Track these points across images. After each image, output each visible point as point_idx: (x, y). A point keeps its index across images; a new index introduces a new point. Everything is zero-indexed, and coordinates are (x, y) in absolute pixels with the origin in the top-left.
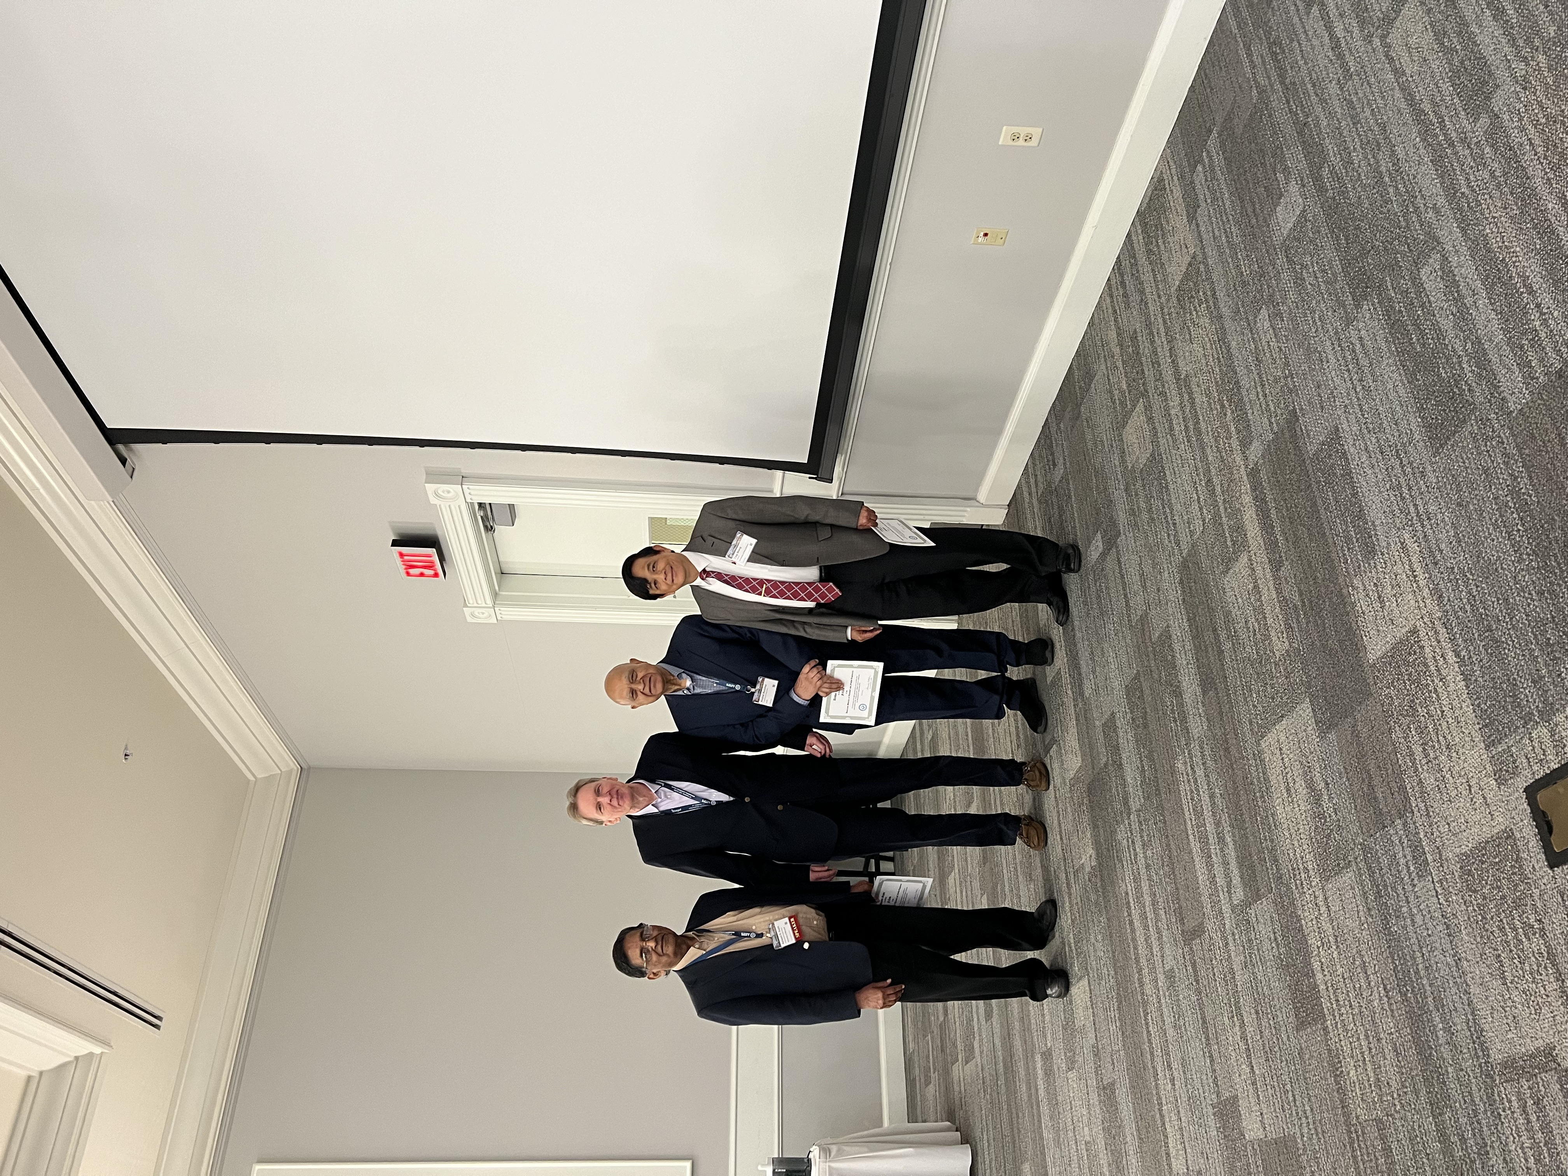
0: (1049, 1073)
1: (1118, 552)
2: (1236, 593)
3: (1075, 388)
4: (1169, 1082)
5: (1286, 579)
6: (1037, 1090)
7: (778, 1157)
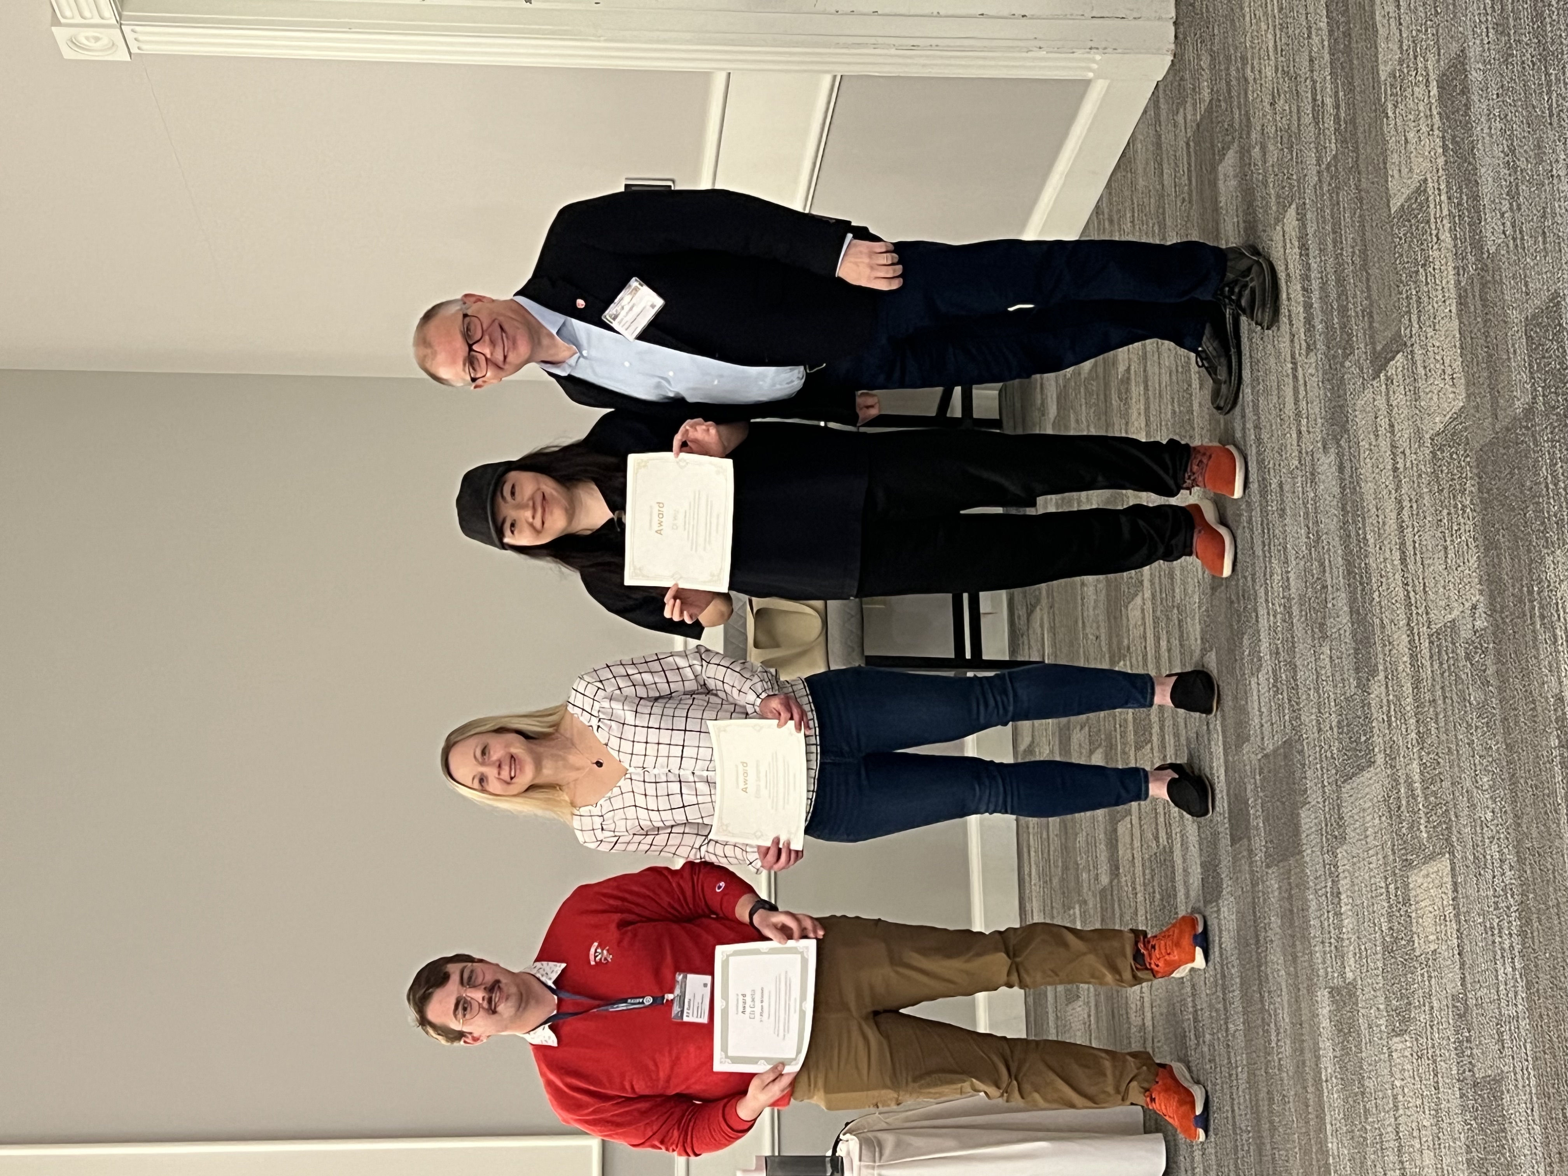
7: (773, 1156)
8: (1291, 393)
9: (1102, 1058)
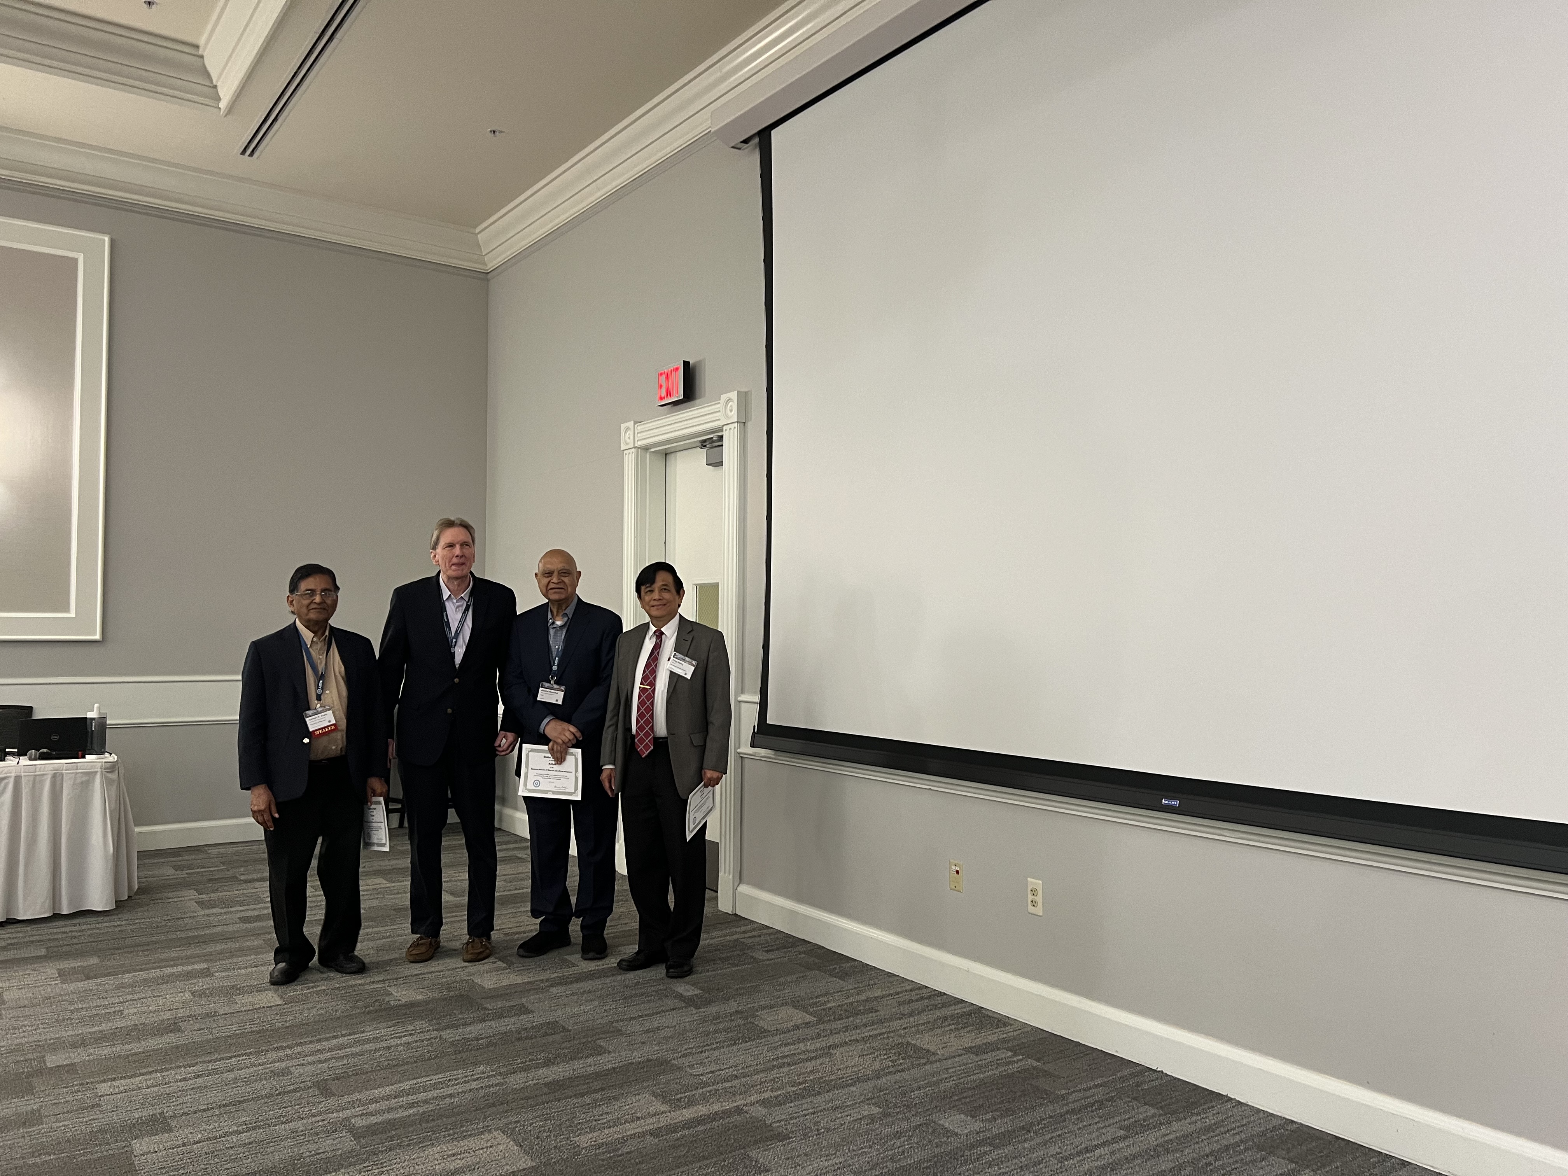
0: (189, 975)
1: (682, 1008)
2: (634, 1104)
3: (835, 964)
4: (183, 1076)
5: (643, 1141)
6: (172, 966)
7: (107, 721)
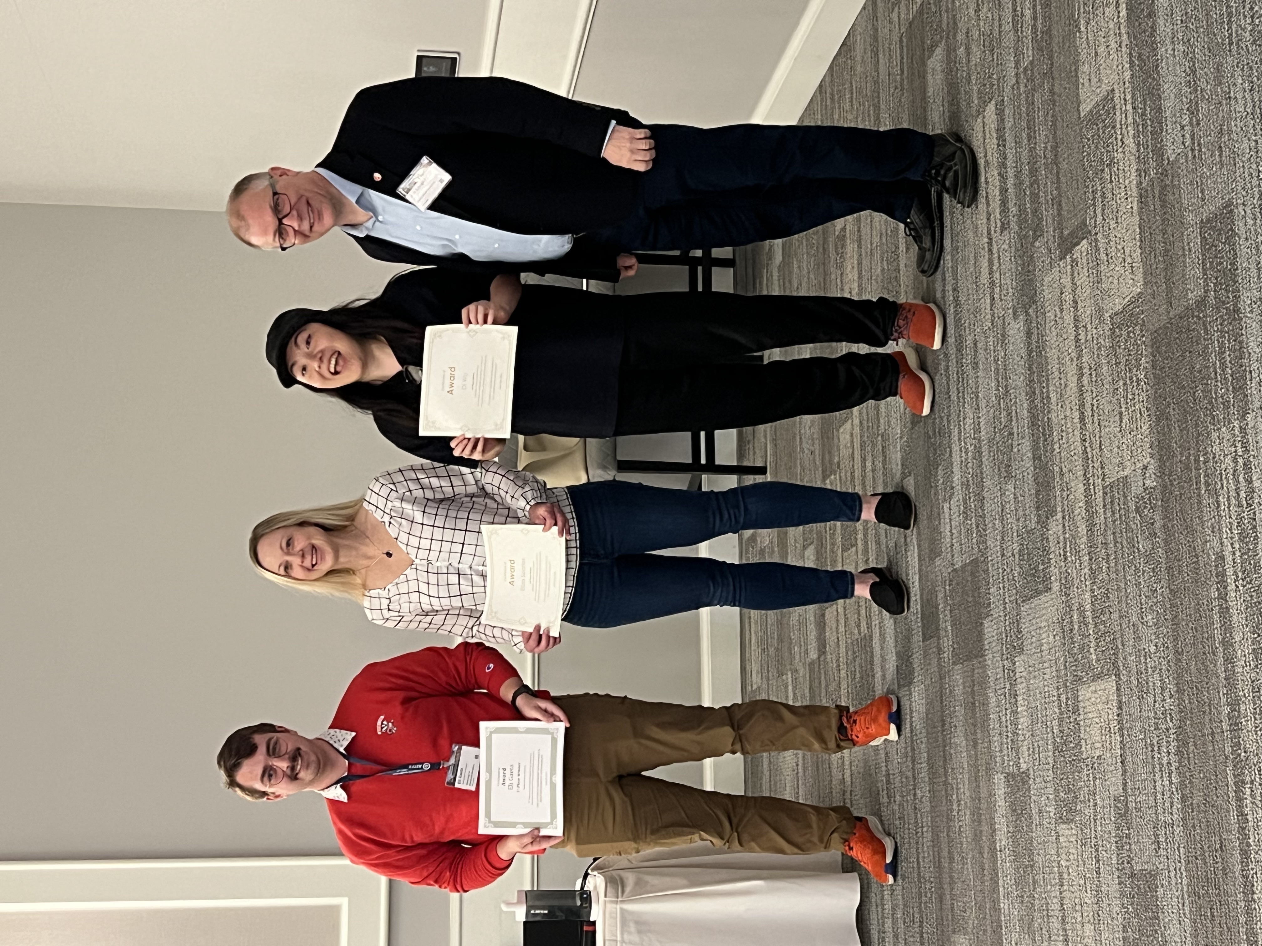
7: (532, 891)
8: (986, 264)
9: (810, 812)
